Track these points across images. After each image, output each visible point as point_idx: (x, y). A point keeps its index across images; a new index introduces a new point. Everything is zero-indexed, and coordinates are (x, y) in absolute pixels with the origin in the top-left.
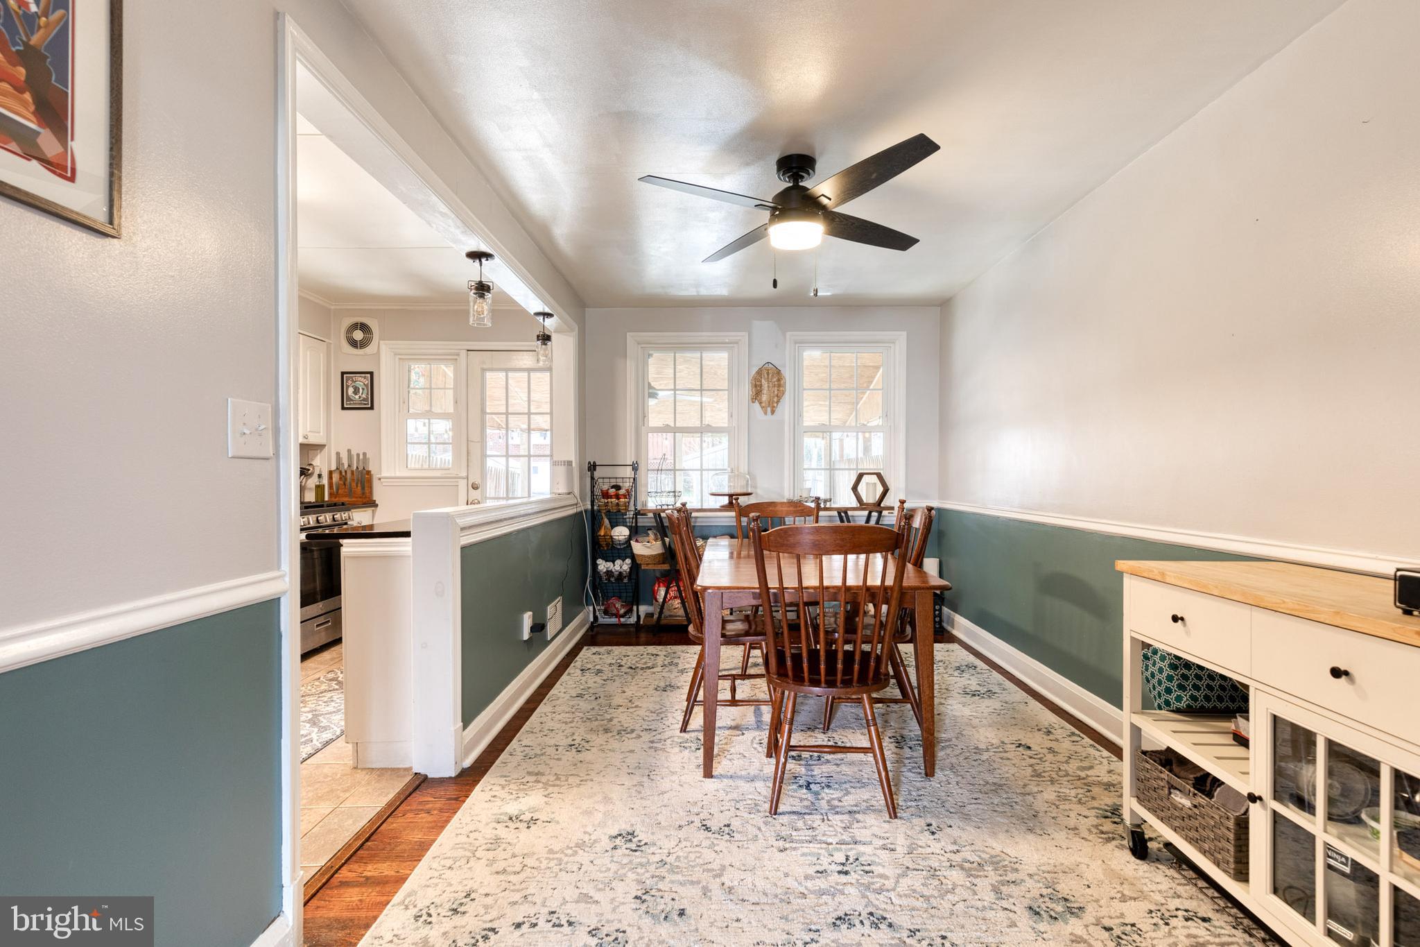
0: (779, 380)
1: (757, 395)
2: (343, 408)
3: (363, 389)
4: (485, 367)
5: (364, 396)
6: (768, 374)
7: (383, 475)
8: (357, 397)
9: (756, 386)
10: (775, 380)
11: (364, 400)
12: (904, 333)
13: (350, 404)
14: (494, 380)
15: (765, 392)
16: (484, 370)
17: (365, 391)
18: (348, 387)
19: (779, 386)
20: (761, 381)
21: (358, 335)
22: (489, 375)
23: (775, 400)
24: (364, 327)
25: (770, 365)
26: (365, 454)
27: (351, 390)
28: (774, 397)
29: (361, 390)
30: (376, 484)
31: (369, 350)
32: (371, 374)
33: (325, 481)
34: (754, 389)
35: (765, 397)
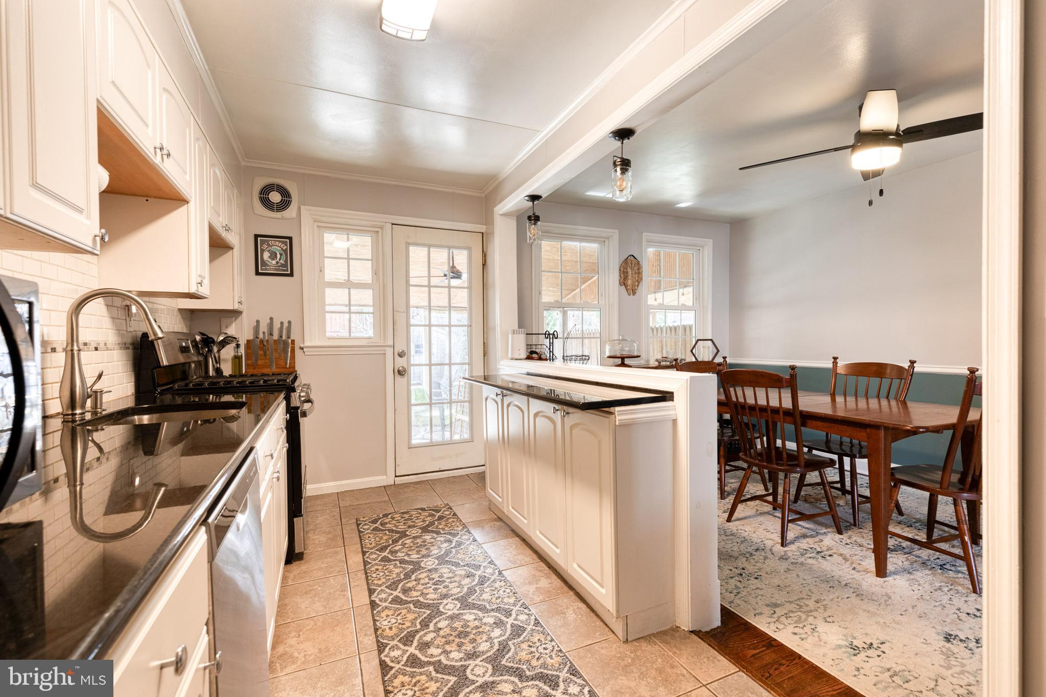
0: (639, 269)
1: (623, 282)
2: (257, 273)
3: (281, 255)
4: (409, 241)
5: (282, 262)
6: (632, 264)
7: (307, 344)
8: (274, 262)
9: (624, 272)
10: (636, 268)
11: (282, 265)
12: (711, 241)
13: (266, 270)
14: (417, 254)
15: (630, 277)
16: (408, 244)
17: (284, 257)
18: (263, 251)
19: (639, 273)
20: (627, 269)
21: (275, 197)
22: (412, 249)
23: (636, 284)
24: (285, 193)
25: (632, 257)
26: (290, 322)
27: (266, 255)
28: (635, 282)
29: (278, 256)
30: (298, 353)
31: (291, 212)
32: (290, 239)
33: (242, 351)
34: (622, 276)
35: (629, 282)
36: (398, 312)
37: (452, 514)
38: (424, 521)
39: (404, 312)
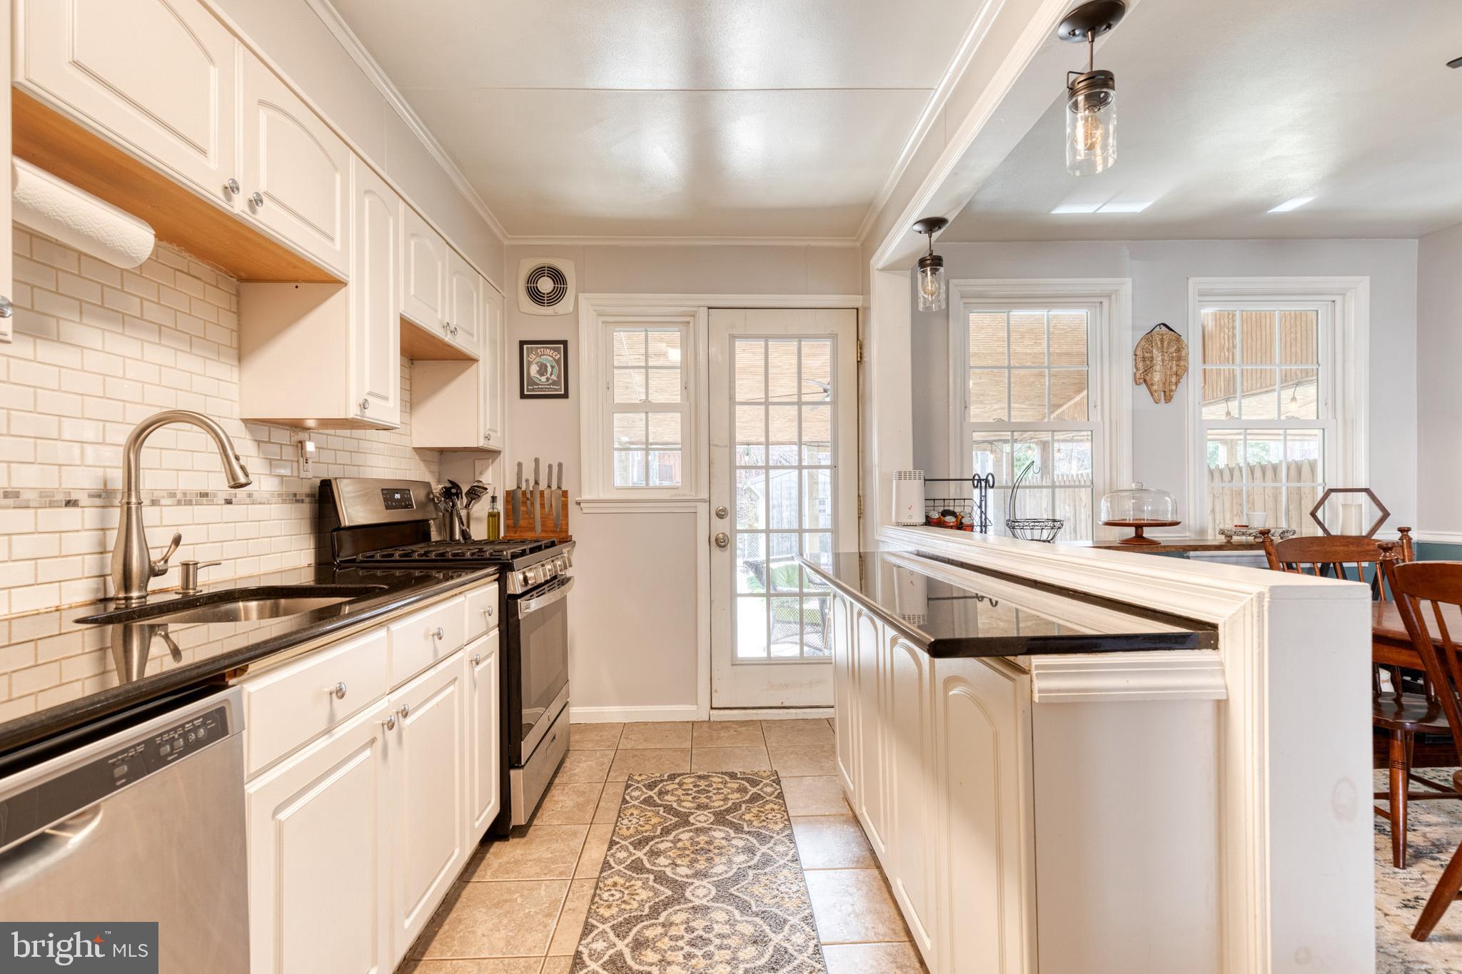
0: (1178, 350)
1: (1143, 377)
2: (523, 396)
3: (552, 367)
4: (735, 332)
5: (554, 377)
6: (1162, 341)
7: (585, 496)
8: (543, 379)
9: (1144, 359)
10: (1173, 349)
11: (554, 383)
12: (1367, 279)
13: (533, 390)
14: (747, 355)
15: (1158, 368)
16: (733, 338)
17: (556, 371)
18: (529, 363)
19: (1179, 359)
20: (1151, 352)
21: (546, 285)
22: (739, 344)
23: (1174, 379)
24: (557, 276)
25: (1164, 328)
26: (560, 465)
27: (534, 369)
28: (1171, 376)
29: (549, 369)
30: (573, 510)
31: (565, 305)
32: (565, 343)
33: (500, 506)
34: (1140, 365)
35: (1157, 377)
36: (716, 446)
37: (776, 793)
38: (726, 799)
39: (726, 446)
